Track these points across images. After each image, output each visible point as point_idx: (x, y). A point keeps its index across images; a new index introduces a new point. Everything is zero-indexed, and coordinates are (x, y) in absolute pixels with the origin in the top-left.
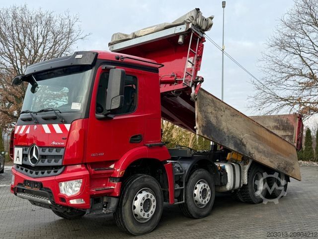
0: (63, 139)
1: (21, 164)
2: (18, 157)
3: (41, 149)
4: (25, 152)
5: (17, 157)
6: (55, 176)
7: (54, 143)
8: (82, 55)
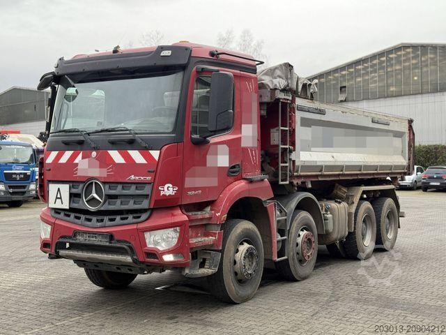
0: (149, 172)
1: (68, 207)
2: (61, 198)
3: (107, 186)
4: (74, 191)
5: (57, 198)
6: (137, 223)
7: (133, 177)
8: (170, 52)
